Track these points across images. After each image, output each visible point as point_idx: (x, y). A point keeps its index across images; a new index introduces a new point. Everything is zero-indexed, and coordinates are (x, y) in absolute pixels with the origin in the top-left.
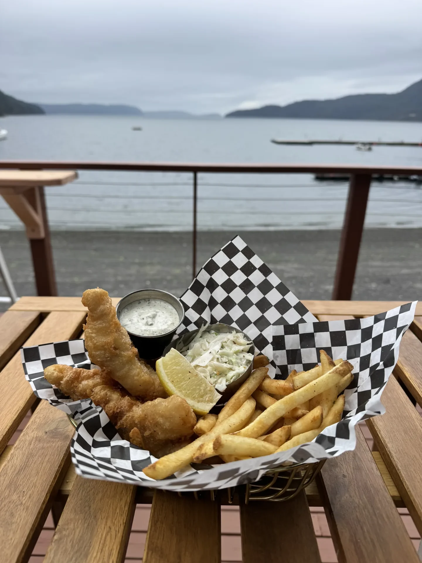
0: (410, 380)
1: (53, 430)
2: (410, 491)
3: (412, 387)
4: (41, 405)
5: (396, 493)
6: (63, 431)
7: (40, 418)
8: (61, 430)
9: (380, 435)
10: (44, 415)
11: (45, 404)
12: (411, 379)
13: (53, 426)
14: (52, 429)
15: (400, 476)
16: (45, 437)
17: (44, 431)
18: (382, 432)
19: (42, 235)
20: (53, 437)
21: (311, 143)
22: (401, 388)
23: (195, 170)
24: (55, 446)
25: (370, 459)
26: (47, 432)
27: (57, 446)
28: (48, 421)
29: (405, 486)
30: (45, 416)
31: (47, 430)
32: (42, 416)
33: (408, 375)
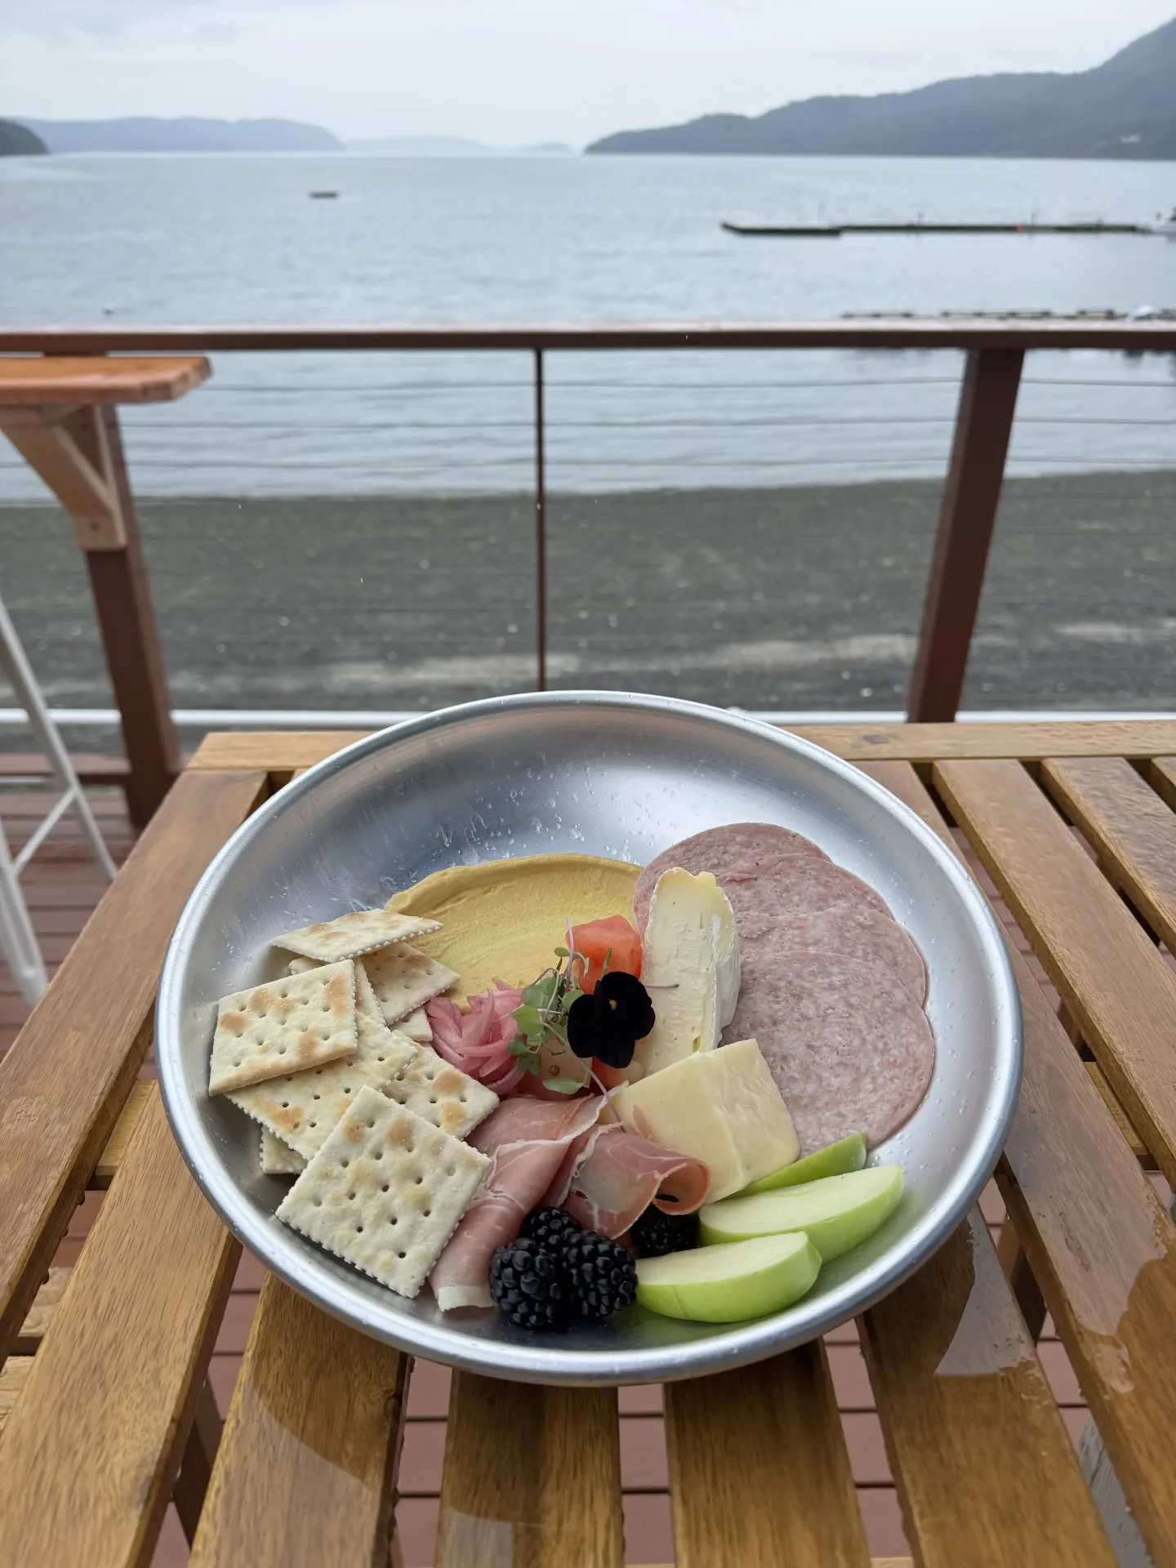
0: (1159, 910)
2: (1167, 1136)
3: (1163, 924)
5: (1136, 1142)
9: (1099, 1029)
12: (1160, 906)
15: (1146, 1107)
18: (1104, 1024)
19: (121, 539)
21: (834, 232)
22: (1138, 925)
23: (539, 342)
25: (1081, 1075)
29: (1157, 1126)
33: (1152, 896)
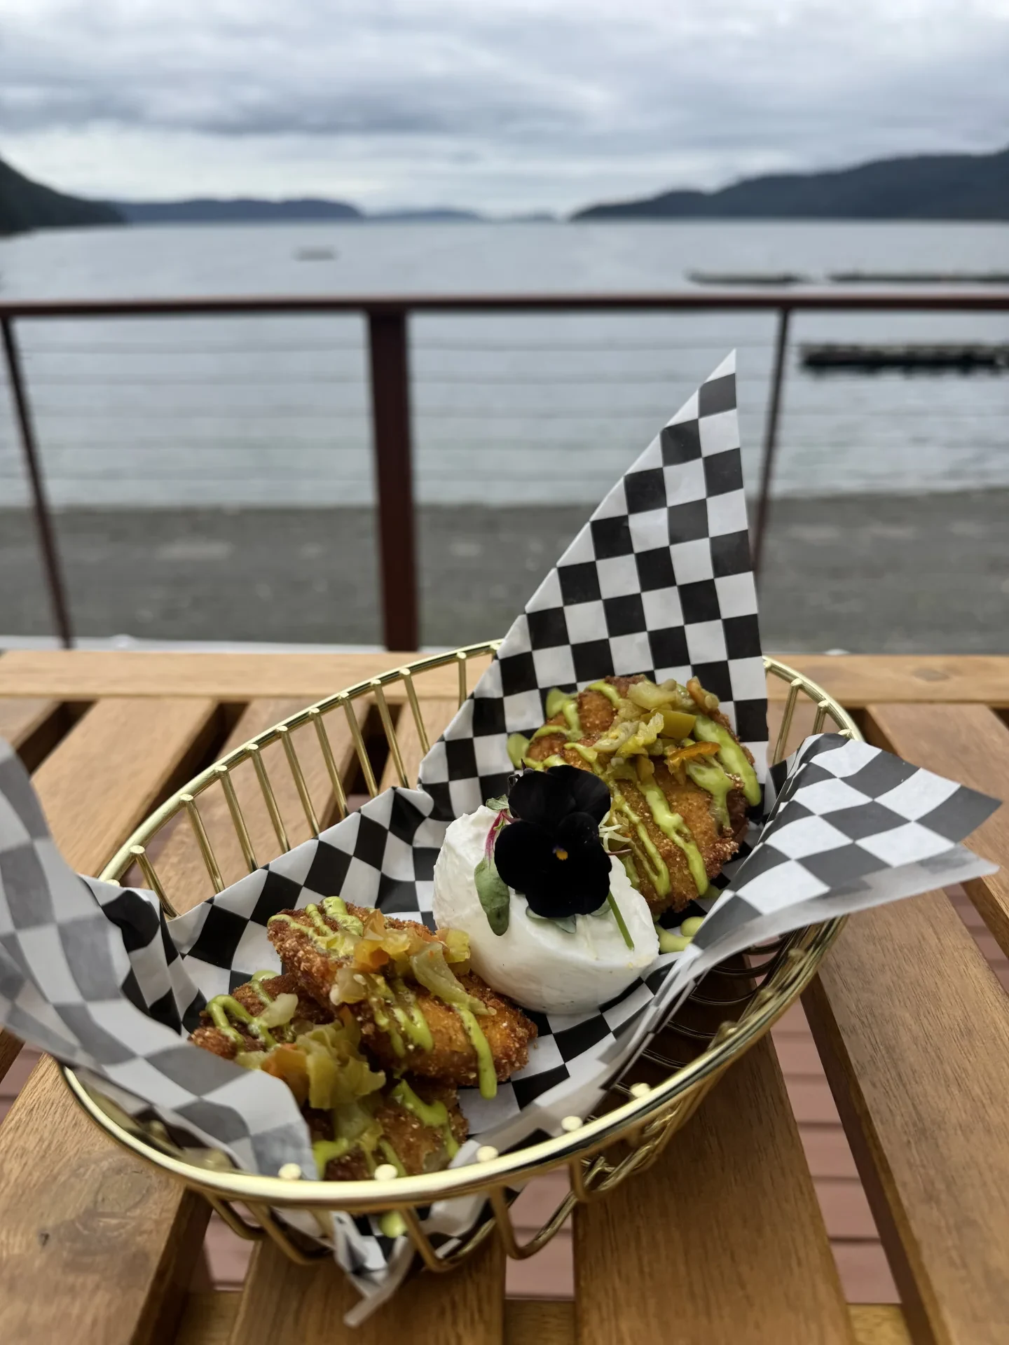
1: (78, 1225)
4: (35, 1086)
6: (122, 1226)
7: (24, 1151)
8: (114, 1222)
10: (41, 1140)
11: (50, 1081)
13: (73, 1205)
14: (70, 1215)
16: (37, 1263)
17: (34, 1228)
20: (73, 1266)
24: (80, 1318)
26: (47, 1237)
27: (88, 1320)
28: (59, 1174)
30: (46, 1143)
31: (50, 1223)
32: (31, 1142)
